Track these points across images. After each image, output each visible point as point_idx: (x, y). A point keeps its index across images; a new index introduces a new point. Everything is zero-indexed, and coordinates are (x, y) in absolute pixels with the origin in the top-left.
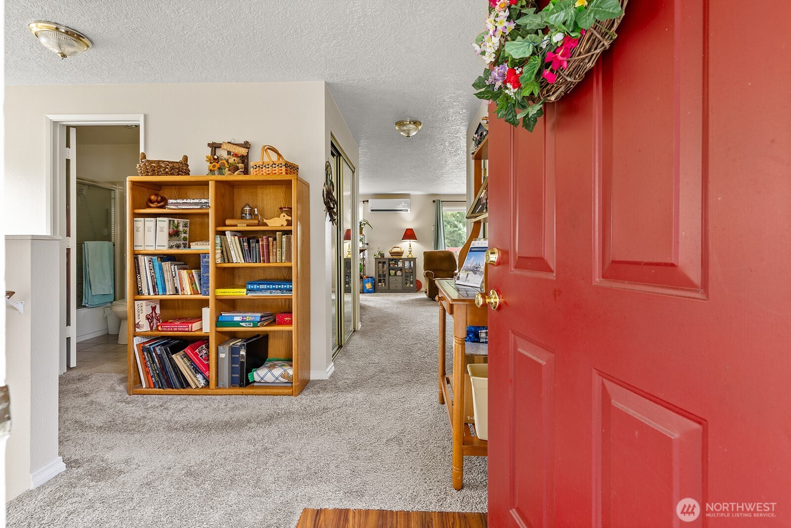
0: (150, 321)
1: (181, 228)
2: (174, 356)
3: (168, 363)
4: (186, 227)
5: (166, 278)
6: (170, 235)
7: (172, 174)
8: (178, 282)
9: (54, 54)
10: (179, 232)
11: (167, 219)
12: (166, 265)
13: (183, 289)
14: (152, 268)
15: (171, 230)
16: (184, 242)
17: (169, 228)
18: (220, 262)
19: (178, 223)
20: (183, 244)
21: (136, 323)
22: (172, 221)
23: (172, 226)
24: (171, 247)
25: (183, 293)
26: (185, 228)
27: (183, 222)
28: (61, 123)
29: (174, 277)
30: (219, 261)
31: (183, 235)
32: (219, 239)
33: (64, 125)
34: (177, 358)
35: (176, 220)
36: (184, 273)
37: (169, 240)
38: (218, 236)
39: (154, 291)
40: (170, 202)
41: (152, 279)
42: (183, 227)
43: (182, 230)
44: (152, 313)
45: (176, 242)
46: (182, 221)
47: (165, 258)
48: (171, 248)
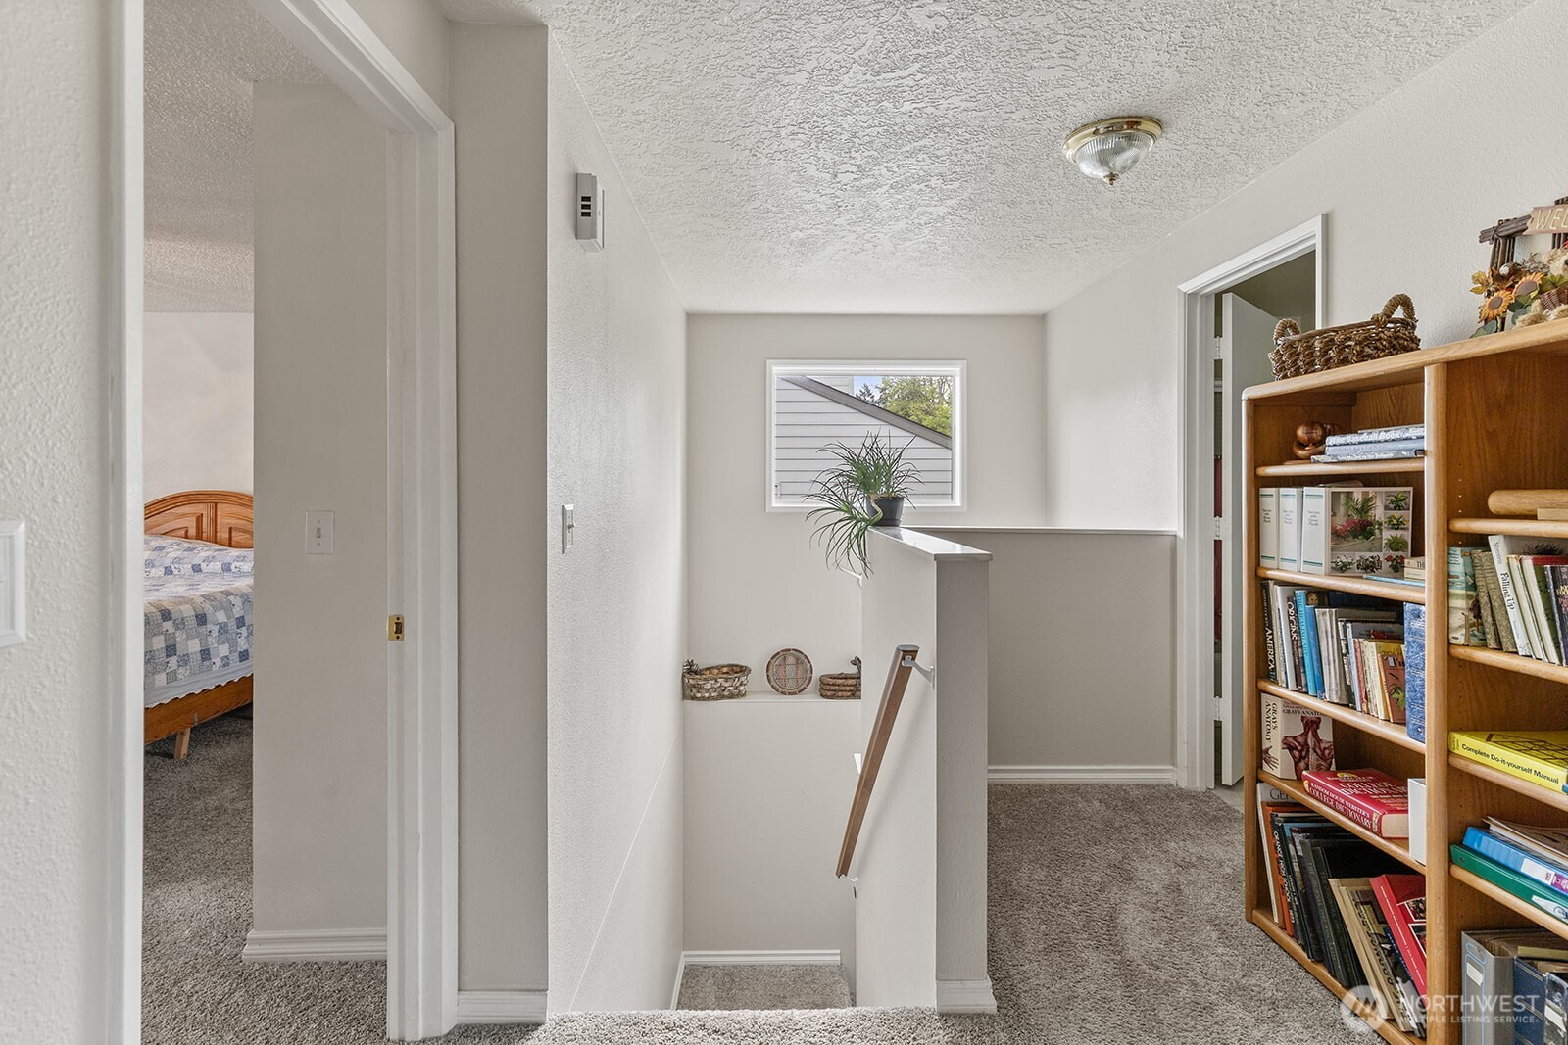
0: (1297, 754)
1: (1378, 513)
2: (1332, 881)
3: (1318, 893)
4: (1398, 508)
5: (1324, 654)
6: (1337, 535)
7: (1345, 362)
8: (1355, 672)
9: (1100, 181)
10: (1370, 524)
11: (1321, 490)
12: (1326, 618)
13: (1366, 698)
14: (1294, 620)
15: (1341, 521)
16: (1394, 555)
17: (1334, 515)
18: (1462, 641)
19: (1367, 500)
20: (1388, 559)
21: (1264, 748)
22: (1342, 497)
23: (1341, 510)
24: (1341, 569)
25: (1365, 709)
26: (1397, 514)
27: (1388, 494)
28: (1201, 293)
29: (1343, 655)
30: (1459, 637)
31: (1387, 534)
32: (1461, 560)
33: (1208, 296)
34: (1343, 892)
35: (1358, 493)
36: (1371, 650)
37: (1332, 549)
38: (1458, 550)
39: (1298, 682)
40: (1330, 443)
41: (1293, 649)
42: (1386, 508)
43: (1383, 519)
44: (1305, 734)
45: (1362, 554)
46: (1380, 496)
47: (1325, 597)
48: (1343, 572)
